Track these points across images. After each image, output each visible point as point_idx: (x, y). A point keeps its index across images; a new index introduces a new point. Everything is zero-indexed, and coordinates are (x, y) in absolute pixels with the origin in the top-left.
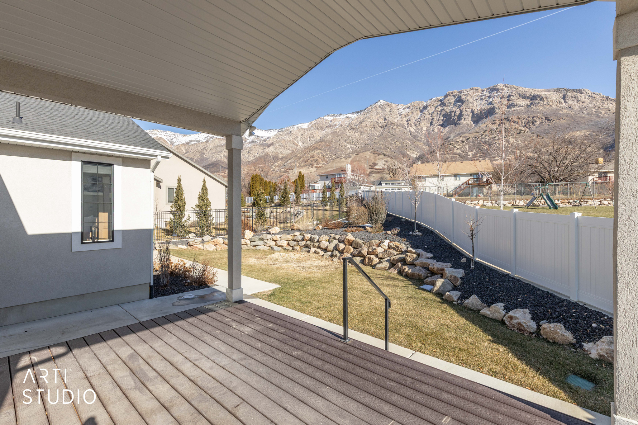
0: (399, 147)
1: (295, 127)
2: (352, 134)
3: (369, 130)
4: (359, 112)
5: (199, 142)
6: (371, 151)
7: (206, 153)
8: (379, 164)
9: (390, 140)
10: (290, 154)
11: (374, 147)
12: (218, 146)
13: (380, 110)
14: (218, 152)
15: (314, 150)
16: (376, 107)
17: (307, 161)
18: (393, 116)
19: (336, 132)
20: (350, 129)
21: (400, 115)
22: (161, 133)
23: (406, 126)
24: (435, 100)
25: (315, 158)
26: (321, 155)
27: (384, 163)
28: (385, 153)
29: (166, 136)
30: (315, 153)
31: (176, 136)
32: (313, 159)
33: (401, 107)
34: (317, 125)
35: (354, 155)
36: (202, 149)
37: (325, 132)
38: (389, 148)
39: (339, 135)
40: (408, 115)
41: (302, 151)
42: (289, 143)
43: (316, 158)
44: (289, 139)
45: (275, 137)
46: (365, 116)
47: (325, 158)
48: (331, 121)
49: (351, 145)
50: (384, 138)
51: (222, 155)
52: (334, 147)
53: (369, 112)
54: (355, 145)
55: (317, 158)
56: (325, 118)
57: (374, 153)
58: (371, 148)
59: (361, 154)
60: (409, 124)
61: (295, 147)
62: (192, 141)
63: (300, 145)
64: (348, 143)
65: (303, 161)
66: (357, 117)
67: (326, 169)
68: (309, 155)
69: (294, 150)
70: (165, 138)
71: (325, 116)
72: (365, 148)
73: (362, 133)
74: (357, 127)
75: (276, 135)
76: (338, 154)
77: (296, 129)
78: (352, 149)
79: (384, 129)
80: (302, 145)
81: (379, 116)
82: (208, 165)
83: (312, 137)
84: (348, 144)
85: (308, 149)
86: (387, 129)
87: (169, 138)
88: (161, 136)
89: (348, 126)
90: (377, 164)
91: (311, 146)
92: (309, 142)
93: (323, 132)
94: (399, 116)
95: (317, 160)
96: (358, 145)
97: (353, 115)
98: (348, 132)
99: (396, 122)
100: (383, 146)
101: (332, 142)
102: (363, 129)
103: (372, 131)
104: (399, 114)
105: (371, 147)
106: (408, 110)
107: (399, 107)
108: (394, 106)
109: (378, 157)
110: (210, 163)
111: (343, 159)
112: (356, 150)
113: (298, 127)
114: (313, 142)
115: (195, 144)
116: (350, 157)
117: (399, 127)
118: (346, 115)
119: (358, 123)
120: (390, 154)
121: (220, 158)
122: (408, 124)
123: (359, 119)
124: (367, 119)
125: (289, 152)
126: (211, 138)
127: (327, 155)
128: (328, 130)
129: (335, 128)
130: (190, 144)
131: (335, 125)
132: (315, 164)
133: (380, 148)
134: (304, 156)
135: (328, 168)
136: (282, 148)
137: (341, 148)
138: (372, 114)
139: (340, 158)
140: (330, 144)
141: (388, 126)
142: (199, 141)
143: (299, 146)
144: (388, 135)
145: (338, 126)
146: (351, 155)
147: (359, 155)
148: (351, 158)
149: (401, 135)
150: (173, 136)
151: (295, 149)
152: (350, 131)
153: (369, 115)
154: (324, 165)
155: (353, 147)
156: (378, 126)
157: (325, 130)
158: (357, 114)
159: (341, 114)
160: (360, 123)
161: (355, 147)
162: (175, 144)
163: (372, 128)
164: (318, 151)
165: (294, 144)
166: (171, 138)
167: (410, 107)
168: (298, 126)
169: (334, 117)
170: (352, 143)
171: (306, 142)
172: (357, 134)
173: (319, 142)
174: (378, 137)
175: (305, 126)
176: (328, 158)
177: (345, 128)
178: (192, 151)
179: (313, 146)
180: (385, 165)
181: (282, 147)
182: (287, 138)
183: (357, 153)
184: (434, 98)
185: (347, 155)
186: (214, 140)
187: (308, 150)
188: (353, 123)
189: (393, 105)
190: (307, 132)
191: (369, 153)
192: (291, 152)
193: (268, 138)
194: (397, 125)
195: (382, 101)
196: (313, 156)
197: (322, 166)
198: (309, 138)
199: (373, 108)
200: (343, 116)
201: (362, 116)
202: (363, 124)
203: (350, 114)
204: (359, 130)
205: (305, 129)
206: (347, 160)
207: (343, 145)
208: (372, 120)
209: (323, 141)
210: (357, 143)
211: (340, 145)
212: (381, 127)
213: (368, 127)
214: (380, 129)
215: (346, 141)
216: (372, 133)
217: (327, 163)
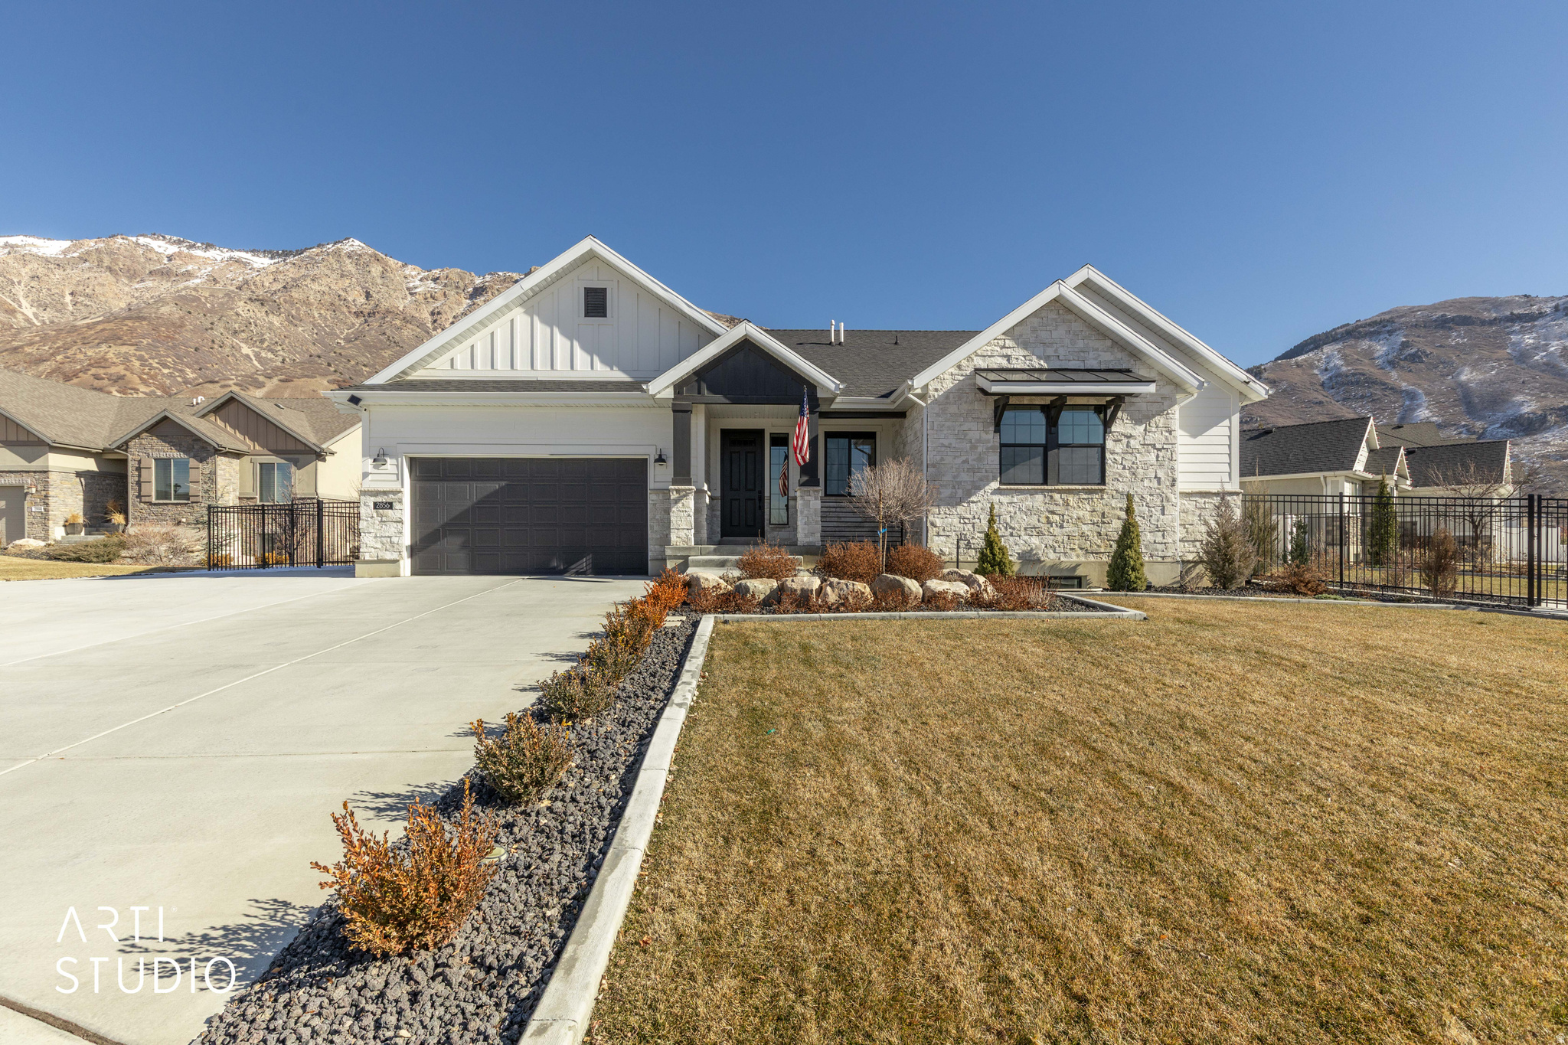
2: (259, 315)
3: (317, 315)
4: (279, 256)
6: (328, 377)
9: (386, 355)
11: (341, 368)
13: (350, 267)
15: (106, 341)
16: (337, 254)
18: (392, 292)
19: (197, 299)
20: (250, 299)
21: (411, 294)
23: (429, 325)
24: (502, 278)
25: (113, 370)
26: (137, 364)
30: (112, 352)
32: (101, 371)
33: (414, 273)
34: (107, 261)
35: (275, 380)
37: (148, 289)
39: (209, 311)
40: (433, 297)
43: (120, 370)
47: (156, 374)
48: (170, 258)
49: (257, 350)
50: (368, 347)
52: (192, 345)
53: (314, 262)
54: (270, 350)
55: (123, 372)
56: (142, 240)
58: (332, 369)
59: (295, 381)
60: (439, 322)
64: (245, 341)
65: (53, 371)
66: (273, 269)
68: (81, 356)
71: (143, 235)
72: (311, 367)
73: (292, 320)
74: (275, 298)
78: (260, 362)
79: (366, 321)
81: (348, 281)
84: (246, 343)
86: (375, 323)
91: (89, 327)
92: (70, 308)
93: (137, 286)
94: (409, 296)
95: (122, 377)
96: (281, 353)
97: (255, 259)
98: (243, 308)
99: (401, 309)
100: (367, 369)
101: (180, 327)
102: (298, 309)
103: (326, 319)
104: (408, 289)
105: (329, 365)
106: (433, 285)
107: (407, 272)
108: (393, 266)
112: (275, 369)
116: (261, 385)
117: (409, 325)
118: (232, 254)
119: (278, 286)
122: (435, 321)
123: (280, 277)
127: (165, 366)
128: (163, 287)
129: (191, 284)
131: (189, 275)
133: (357, 373)
134: (59, 358)
137: (219, 353)
138: (328, 272)
139: (223, 383)
140: (175, 332)
141: (377, 316)
143: (19, 316)
144: (381, 341)
145: (198, 281)
146: (261, 379)
147: (290, 384)
152: (251, 306)
153: (316, 270)
155: (263, 355)
156: (345, 310)
157: (143, 281)
158: (272, 258)
159: (209, 246)
160: (284, 287)
161: (270, 355)
163: (328, 313)
164: (124, 349)
167: (438, 278)
169: (184, 249)
170: (262, 341)
171: (60, 308)
172: (276, 321)
173: (126, 318)
174: (348, 340)
175: (53, 248)
176: (171, 376)
177: (233, 292)
179: (99, 327)
183: (283, 377)
184: (501, 273)
185: (246, 376)
188: (258, 284)
189: (392, 261)
190: (61, 271)
191: (325, 382)
194: (404, 318)
195: (357, 242)
198: (72, 294)
199: (328, 254)
200: (218, 252)
201: (290, 269)
202: (295, 294)
203: (247, 252)
204: (282, 310)
205: (47, 260)
206: (249, 393)
207: (228, 342)
208: (327, 288)
209: (144, 319)
210: (279, 348)
211: (213, 342)
212: (357, 314)
213: (312, 305)
214: (353, 319)
215: (236, 332)
216: (326, 326)
217: (164, 391)
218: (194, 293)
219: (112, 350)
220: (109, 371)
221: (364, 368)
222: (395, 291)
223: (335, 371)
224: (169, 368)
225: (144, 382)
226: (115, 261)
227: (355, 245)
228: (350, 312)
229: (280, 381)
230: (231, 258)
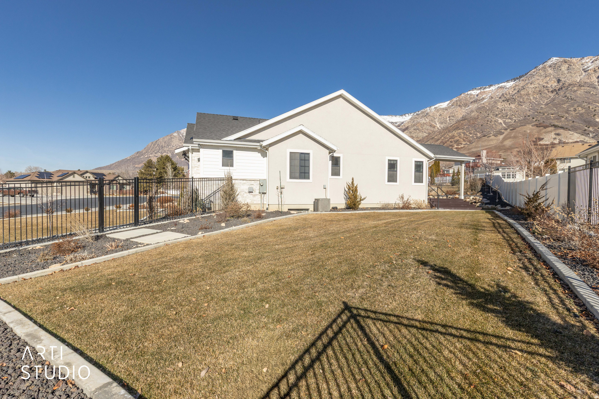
0: (581, 115)
2: (506, 106)
4: (517, 79)
6: (533, 124)
8: (545, 139)
9: (565, 106)
10: (426, 136)
11: (539, 119)
13: (550, 71)
15: (455, 130)
16: (544, 68)
17: (446, 143)
19: (484, 107)
20: (503, 101)
21: (585, 72)
25: (456, 139)
26: (462, 135)
27: (554, 136)
28: (556, 124)
30: (455, 133)
32: (452, 140)
33: (587, 61)
34: (459, 103)
35: (508, 130)
37: (470, 108)
38: (563, 117)
39: (488, 110)
41: (440, 132)
42: (425, 126)
43: (458, 138)
44: (425, 122)
45: (410, 122)
46: (527, 82)
47: (468, 137)
48: (477, 95)
49: (504, 120)
52: (481, 124)
53: (532, 76)
54: (510, 118)
56: (469, 92)
57: (539, 125)
58: (534, 120)
59: (517, 129)
61: (432, 129)
63: (438, 125)
64: (500, 118)
66: (514, 85)
67: (469, 149)
68: (448, 136)
69: (431, 132)
71: (470, 91)
72: (525, 121)
73: (520, 104)
74: (514, 97)
75: (411, 119)
76: (485, 131)
77: (433, 110)
78: (505, 124)
79: (557, 93)
80: (440, 126)
81: (548, 78)
83: (453, 116)
85: (447, 130)
86: (562, 93)
89: (500, 98)
90: (543, 139)
91: (451, 127)
92: (448, 122)
93: (467, 108)
95: (458, 140)
96: (514, 118)
97: (508, 84)
98: (500, 105)
99: (578, 81)
100: (553, 116)
101: (477, 119)
102: (524, 98)
103: (536, 98)
104: (583, 70)
105: (533, 118)
107: (584, 62)
109: (544, 130)
111: (493, 137)
112: (511, 125)
113: (435, 108)
114: (453, 122)
116: (502, 133)
117: (583, 88)
118: (499, 85)
119: (516, 91)
120: (566, 125)
123: (517, 88)
124: (529, 85)
125: (425, 134)
127: (471, 134)
128: (474, 106)
129: (483, 102)
131: (483, 99)
132: (455, 145)
133: (548, 118)
134: (442, 138)
135: (471, 148)
136: (417, 132)
137: (490, 125)
138: (539, 78)
140: (475, 121)
141: (563, 89)
143: (436, 128)
144: (563, 100)
145: (486, 100)
146: (503, 131)
147: (514, 130)
148: (504, 135)
149: (587, 98)
151: (432, 131)
152: (503, 103)
153: (533, 79)
154: (466, 146)
155: (507, 121)
156: (546, 91)
157: (469, 106)
158: (514, 81)
159: (490, 86)
160: (518, 91)
161: (509, 120)
163: (538, 95)
164: (459, 131)
165: (431, 126)
168: (436, 106)
169: (482, 90)
170: (506, 116)
171: (445, 122)
172: (513, 106)
173: (461, 121)
174: (547, 104)
175: (444, 105)
176: (473, 137)
177: (497, 100)
179: (454, 125)
180: (555, 139)
181: (418, 131)
182: (423, 121)
183: (512, 128)
185: (497, 131)
187: (447, 131)
188: (508, 93)
189: (574, 60)
190: (447, 111)
191: (531, 127)
192: (427, 135)
193: (402, 123)
194: (579, 85)
195: (555, 58)
196: (453, 137)
197: (464, 147)
198: (449, 117)
199: (539, 70)
200: (494, 87)
201: (521, 83)
202: (522, 92)
203: (504, 83)
204: (516, 101)
205: (443, 109)
206: (498, 137)
207: (493, 120)
208: (538, 85)
209: (466, 119)
210: (514, 117)
211: (488, 121)
212: (552, 92)
213: (530, 94)
214: (550, 94)
215: (497, 115)
216: (536, 101)
217: (470, 143)
218: (483, 105)
219: (456, 132)
220: (455, 139)
221: (552, 116)
222: (575, 73)
223: (536, 120)
224: (472, 134)
225: (464, 140)
226: (461, 103)
227: (554, 59)
228: (549, 92)
229: (511, 130)
230: (498, 87)
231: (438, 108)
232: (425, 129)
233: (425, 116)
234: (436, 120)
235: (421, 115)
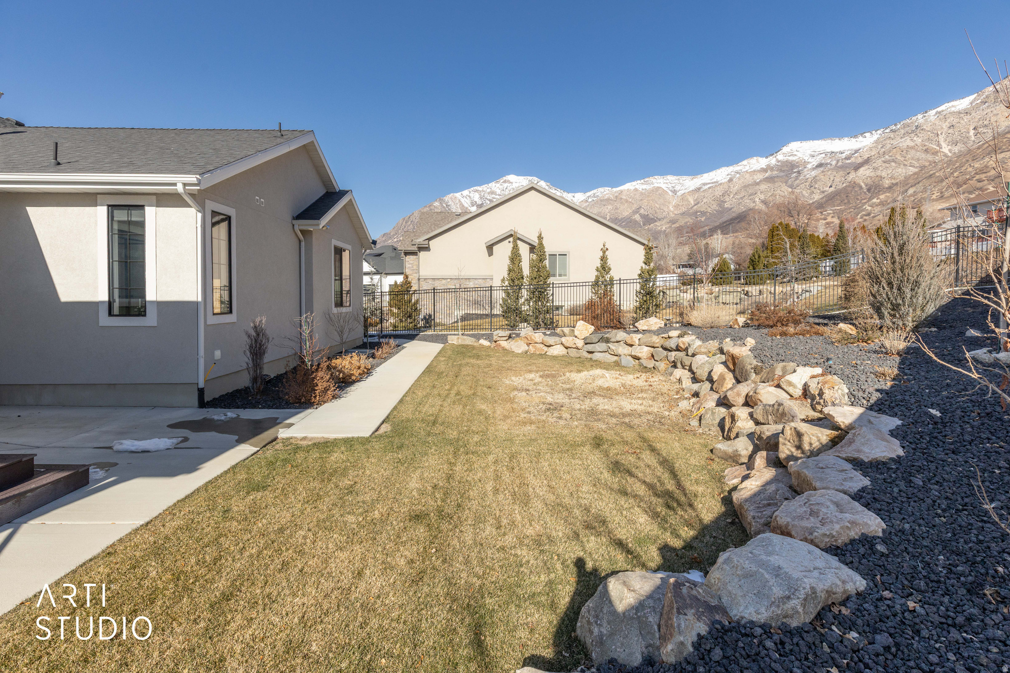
1: (933, 112)
5: (717, 184)
7: (727, 199)
10: (915, 174)
12: (749, 185)
14: (750, 196)
17: (965, 183)
22: (659, 181)
29: (667, 183)
31: (681, 181)
36: (721, 194)
41: (950, 162)
42: (912, 152)
44: (911, 144)
45: (876, 147)
51: (757, 200)
61: (930, 157)
62: (704, 184)
63: (946, 149)
69: (927, 164)
70: (664, 186)
75: (876, 142)
77: (933, 118)
80: (950, 151)
82: (731, 220)
85: (971, 155)
87: (670, 186)
88: (658, 185)
110: (734, 215)
113: (938, 113)
115: (709, 188)
121: (752, 205)
125: (912, 170)
126: (737, 173)
130: (702, 190)
136: (891, 166)
142: (717, 182)
150: (676, 181)
151: (930, 162)
162: (679, 194)
166: (673, 185)
168: (939, 109)
178: (705, 200)
181: (893, 164)
182: (907, 142)
186: (743, 176)
187: (968, 157)
192: (917, 170)
193: (856, 151)
196: (984, 170)
231: (944, 113)
232: (912, 159)
233: (913, 131)
234: (941, 138)
235: (903, 131)
